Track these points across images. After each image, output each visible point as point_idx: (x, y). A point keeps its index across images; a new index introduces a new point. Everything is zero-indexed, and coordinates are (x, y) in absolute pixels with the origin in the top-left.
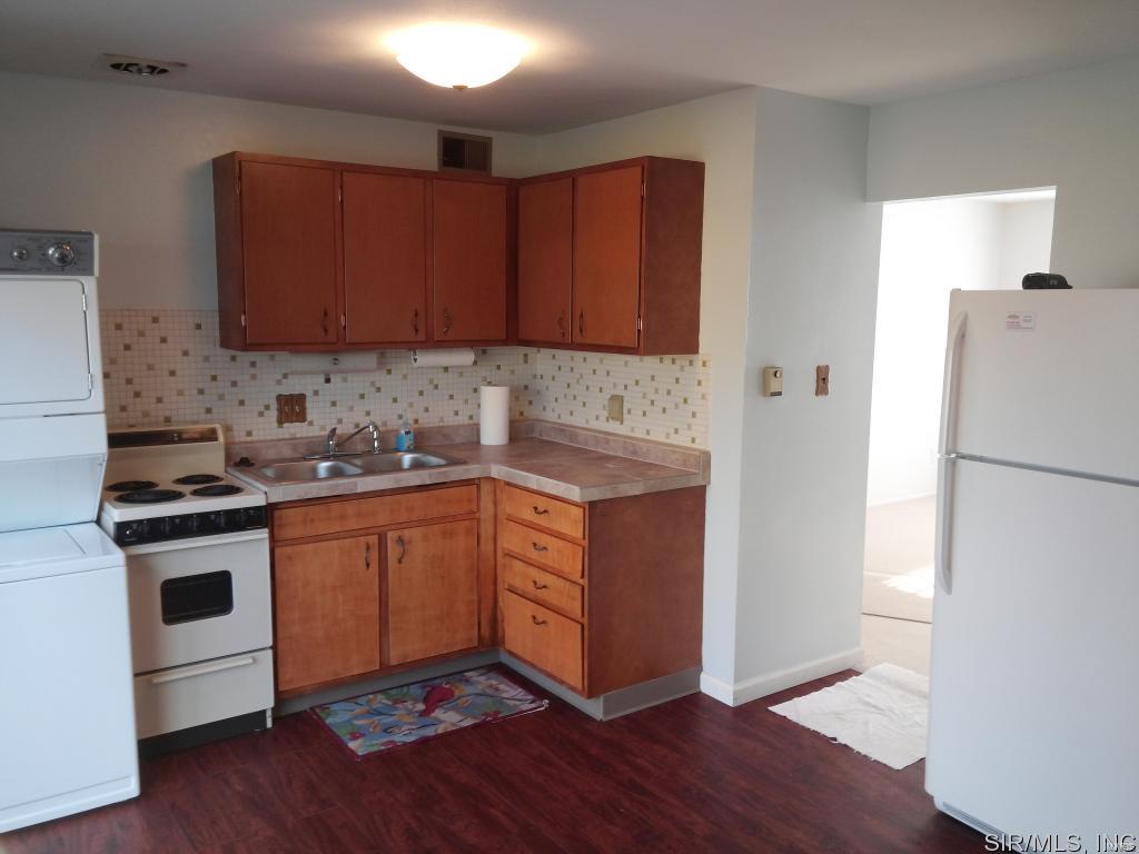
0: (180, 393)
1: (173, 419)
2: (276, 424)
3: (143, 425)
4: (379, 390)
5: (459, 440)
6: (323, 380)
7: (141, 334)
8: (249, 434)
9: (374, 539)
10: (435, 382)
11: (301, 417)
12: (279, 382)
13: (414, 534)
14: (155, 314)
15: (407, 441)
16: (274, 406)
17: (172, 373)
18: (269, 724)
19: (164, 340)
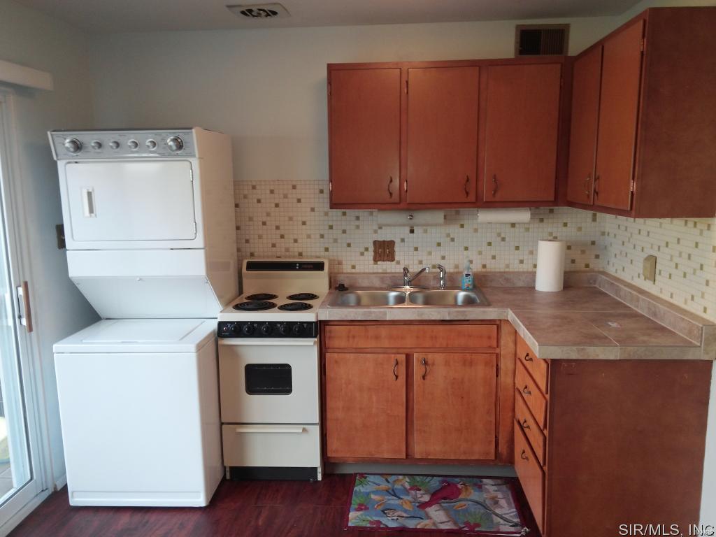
0: (309, 237)
1: (304, 254)
2: (372, 262)
3: (286, 257)
4: (453, 240)
5: (520, 284)
6: (408, 231)
7: (286, 196)
8: (354, 267)
9: (402, 358)
10: (503, 236)
11: (391, 257)
12: (376, 232)
13: (438, 358)
14: (294, 183)
15: (467, 282)
16: (371, 249)
17: (304, 223)
18: (320, 478)
19: (299, 201)
